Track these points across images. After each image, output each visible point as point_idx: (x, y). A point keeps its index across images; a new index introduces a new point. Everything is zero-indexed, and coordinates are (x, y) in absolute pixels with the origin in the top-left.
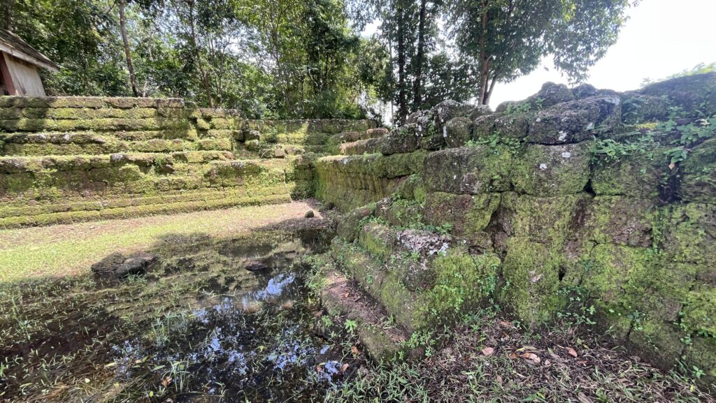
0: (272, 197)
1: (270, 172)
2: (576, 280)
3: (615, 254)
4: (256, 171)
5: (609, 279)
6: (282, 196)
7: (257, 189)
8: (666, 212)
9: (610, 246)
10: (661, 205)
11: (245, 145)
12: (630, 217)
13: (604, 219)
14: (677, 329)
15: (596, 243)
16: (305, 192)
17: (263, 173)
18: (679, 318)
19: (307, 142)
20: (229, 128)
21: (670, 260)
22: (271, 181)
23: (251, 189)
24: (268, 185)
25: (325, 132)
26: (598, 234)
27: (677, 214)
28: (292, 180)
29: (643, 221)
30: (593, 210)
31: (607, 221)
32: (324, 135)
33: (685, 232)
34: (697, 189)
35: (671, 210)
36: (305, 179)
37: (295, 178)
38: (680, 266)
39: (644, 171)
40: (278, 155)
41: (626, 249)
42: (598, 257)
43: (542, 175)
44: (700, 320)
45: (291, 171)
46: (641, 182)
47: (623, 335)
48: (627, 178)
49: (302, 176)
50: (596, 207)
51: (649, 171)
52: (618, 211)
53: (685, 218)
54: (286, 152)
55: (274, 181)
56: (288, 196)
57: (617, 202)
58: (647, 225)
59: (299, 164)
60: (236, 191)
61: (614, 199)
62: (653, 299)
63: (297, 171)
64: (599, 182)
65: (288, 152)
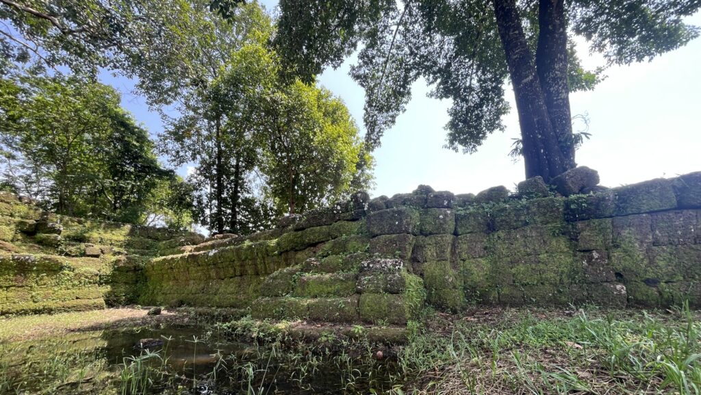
0: (75, 302)
1: (76, 271)
2: (463, 281)
3: (475, 263)
4: (54, 269)
5: (478, 275)
6: (92, 301)
7: (50, 291)
8: (491, 236)
9: (472, 260)
10: (489, 234)
11: (35, 238)
12: (476, 243)
13: (465, 246)
14: (516, 286)
15: (464, 260)
16: (124, 298)
17: (66, 272)
18: (514, 282)
19: (128, 245)
20: (12, 215)
21: (499, 258)
22: (76, 282)
23: (38, 292)
24: (70, 287)
25: (151, 238)
26: (464, 256)
27: (496, 237)
28: (107, 283)
29: (483, 243)
30: (459, 243)
31: (467, 247)
32: (150, 241)
33: (500, 244)
34: (501, 223)
35: (493, 235)
36: (126, 283)
37: (111, 280)
38: (504, 259)
39: (480, 218)
40: (91, 253)
41: (479, 259)
42: (468, 267)
43: (441, 221)
44: (522, 278)
45: (108, 273)
46: (479, 224)
47: (497, 300)
48: (473, 223)
49: (122, 278)
50: (460, 241)
51: (482, 218)
52: (471, 241)
53: (499, 237)
54: (102, 252)
55: (80, 283)
56: (102, 301)
57: (470, 237)
58: (485, 245)
59: (121, 265)
60: (10, 294)
61: (468, 235)
62: (501, 277)
63: (117, 273)
64: (461, 227)
65: (105, 251)
